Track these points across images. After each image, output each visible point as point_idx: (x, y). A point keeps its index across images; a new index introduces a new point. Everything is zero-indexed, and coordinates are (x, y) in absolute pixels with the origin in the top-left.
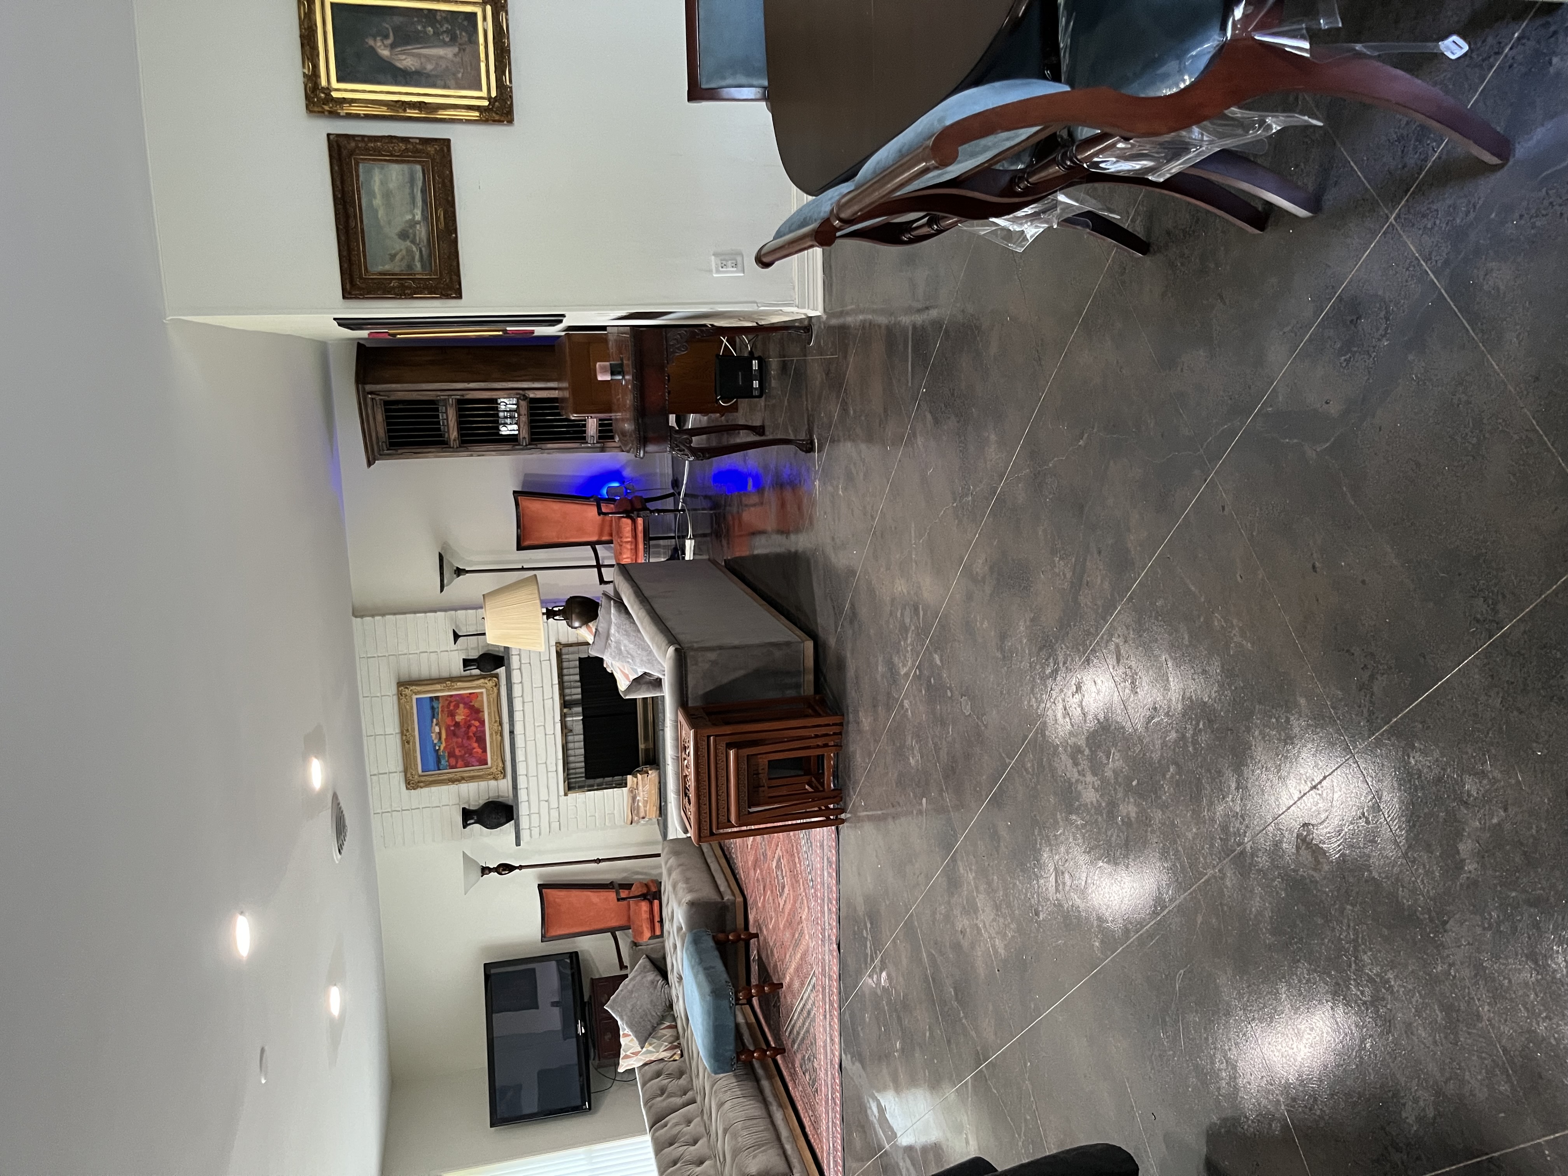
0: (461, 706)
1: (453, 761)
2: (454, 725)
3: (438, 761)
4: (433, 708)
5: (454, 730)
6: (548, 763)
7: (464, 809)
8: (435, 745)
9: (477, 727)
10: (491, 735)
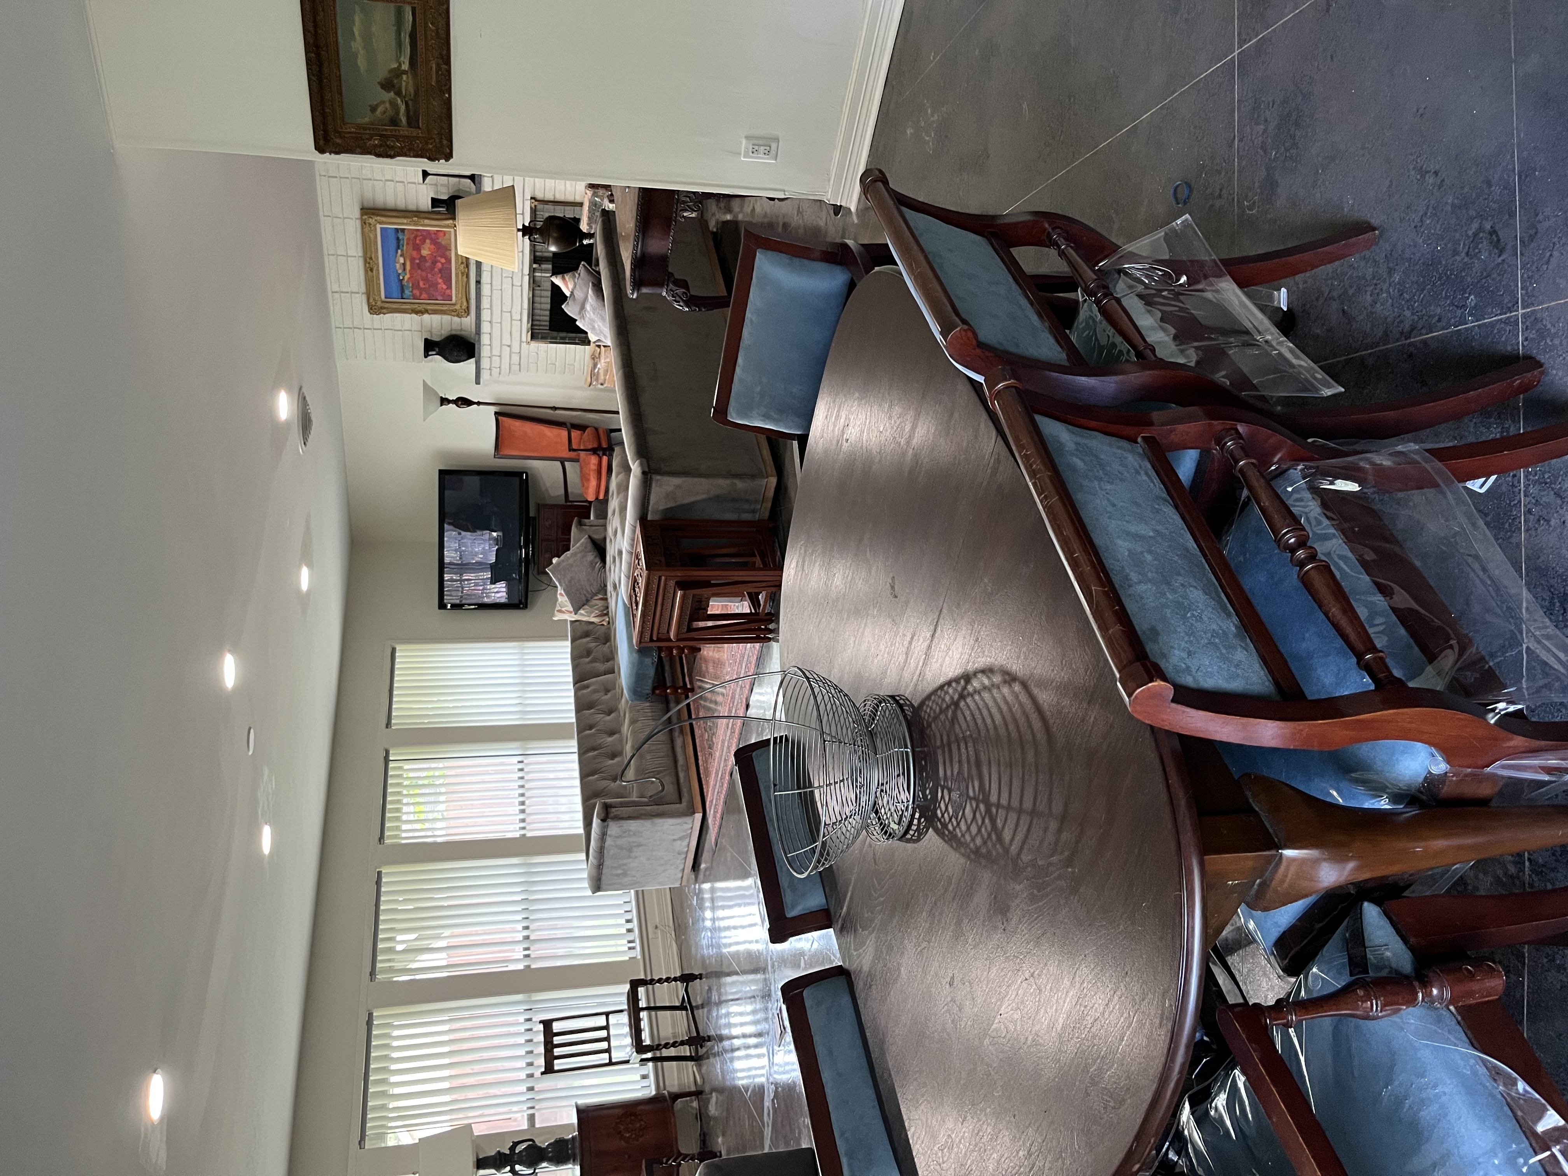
0: (428, 241)
1: (417, 293)
2: (419, 259)
3: (402, 290)
4: (398, 239)
5: (418, 264)
6: (513, 311)
7: (426, 340)
8: (399, 275)
9: (443, 264)
10: (457, 275)
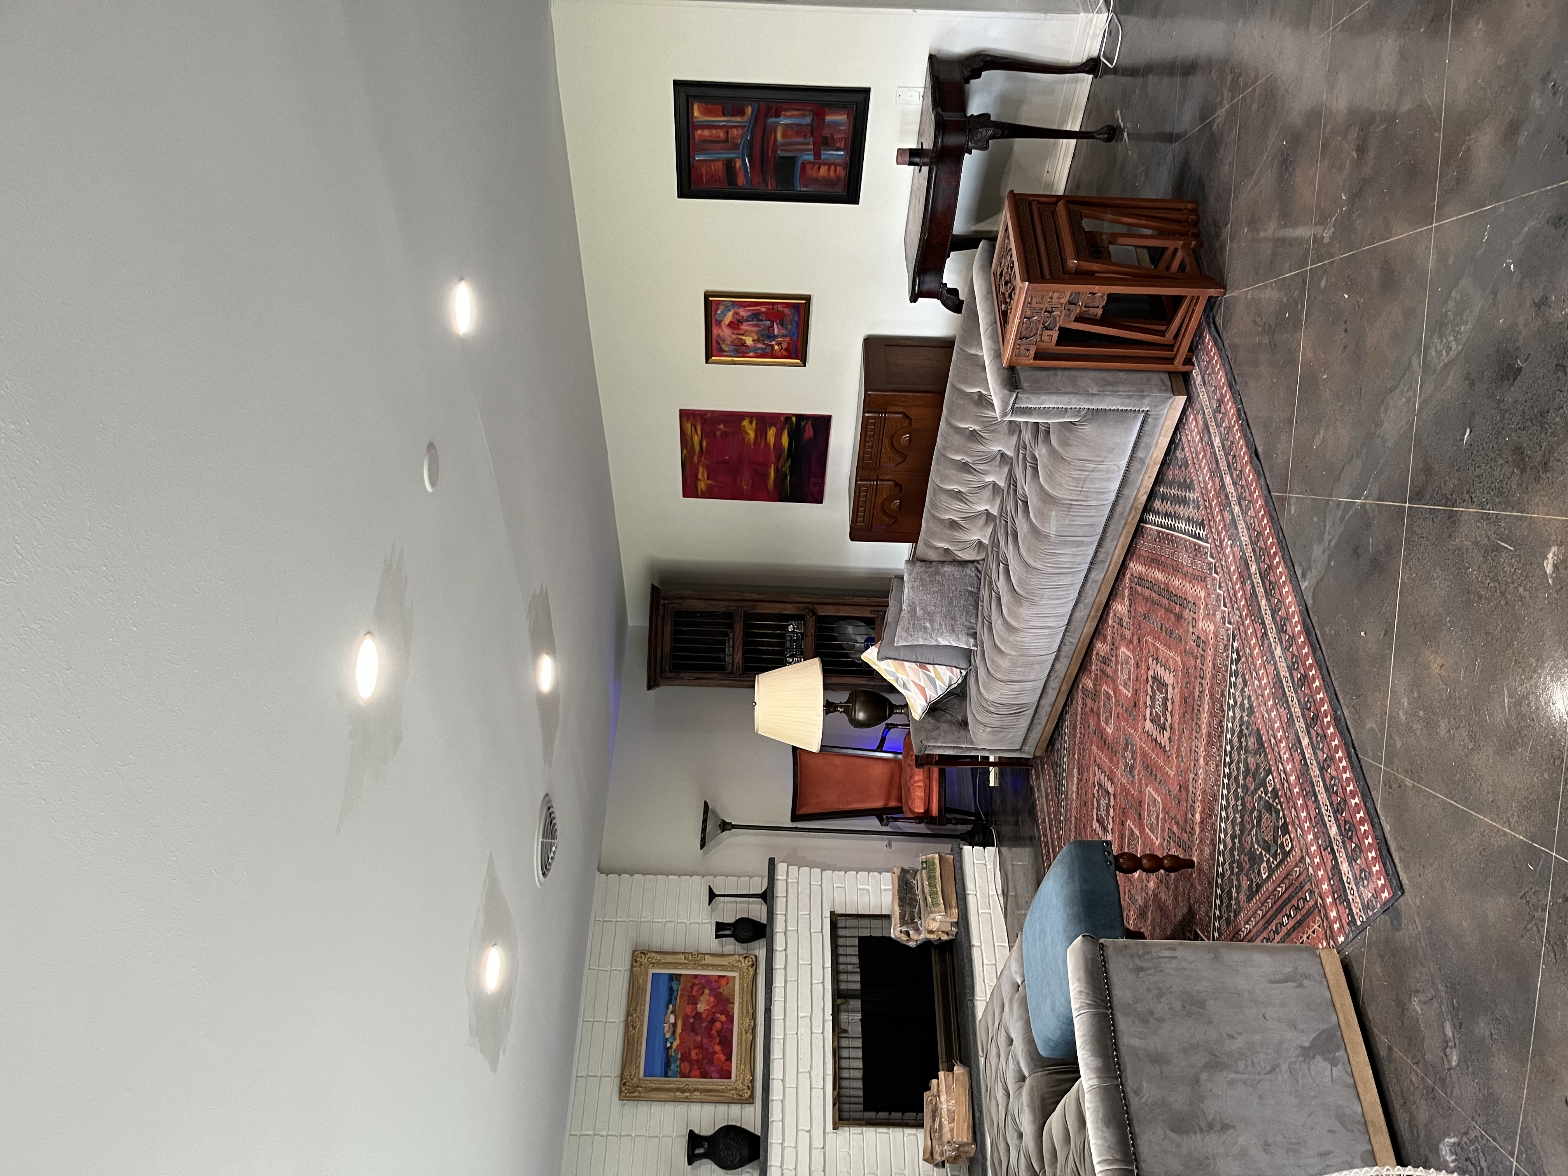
0: (707, 991)
1: (686, 1067)
2: (694, 1017)
3: (667, 1065)
4: (671, 990)
5: (693, 1023)
7: (691, 1137)
8: (666, 1041)
9: (722, 1023)
10: (740, 1034)
